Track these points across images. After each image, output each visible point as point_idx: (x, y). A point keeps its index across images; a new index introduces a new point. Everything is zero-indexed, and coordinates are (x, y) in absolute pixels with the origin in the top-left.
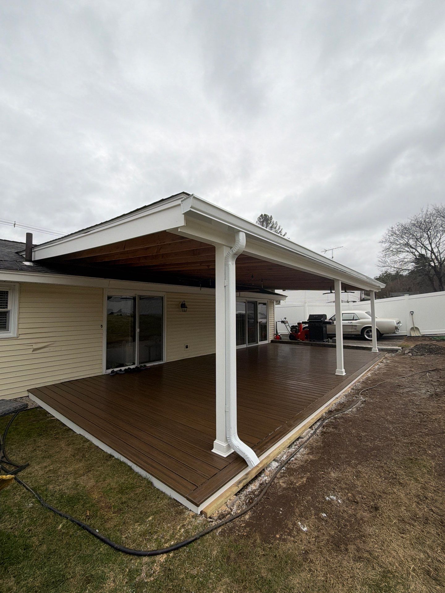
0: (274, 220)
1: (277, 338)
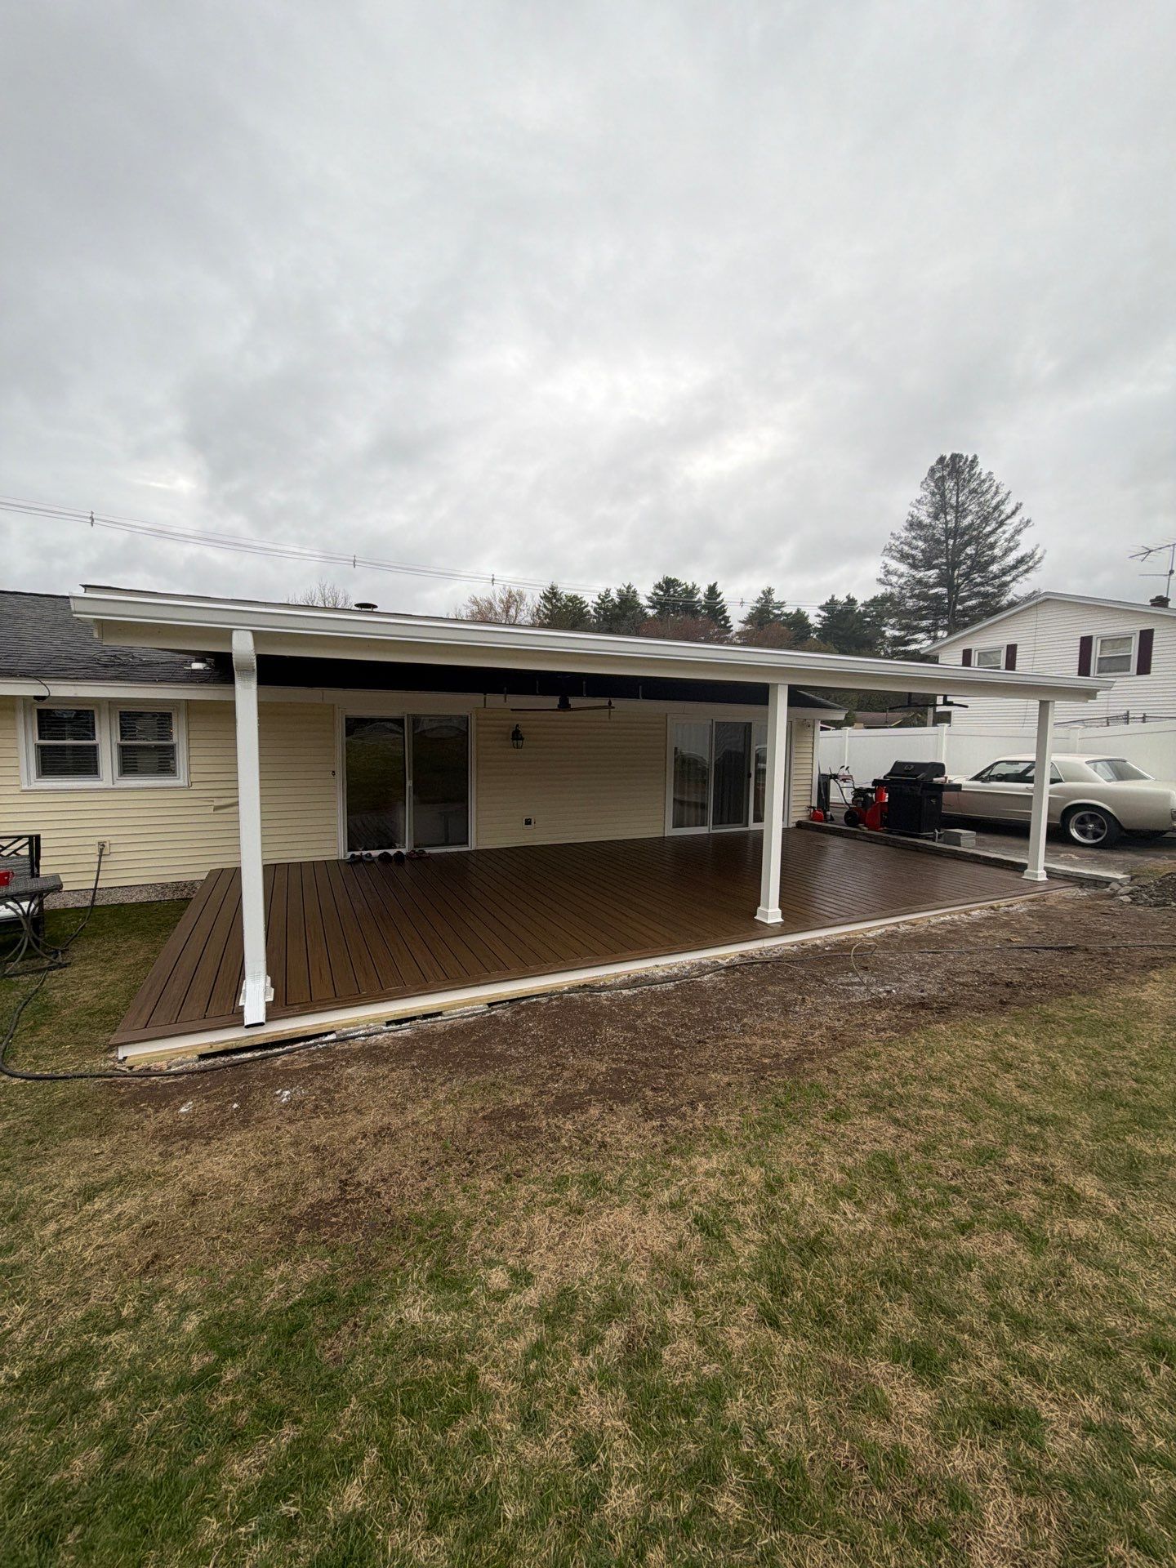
1: (814, 817)
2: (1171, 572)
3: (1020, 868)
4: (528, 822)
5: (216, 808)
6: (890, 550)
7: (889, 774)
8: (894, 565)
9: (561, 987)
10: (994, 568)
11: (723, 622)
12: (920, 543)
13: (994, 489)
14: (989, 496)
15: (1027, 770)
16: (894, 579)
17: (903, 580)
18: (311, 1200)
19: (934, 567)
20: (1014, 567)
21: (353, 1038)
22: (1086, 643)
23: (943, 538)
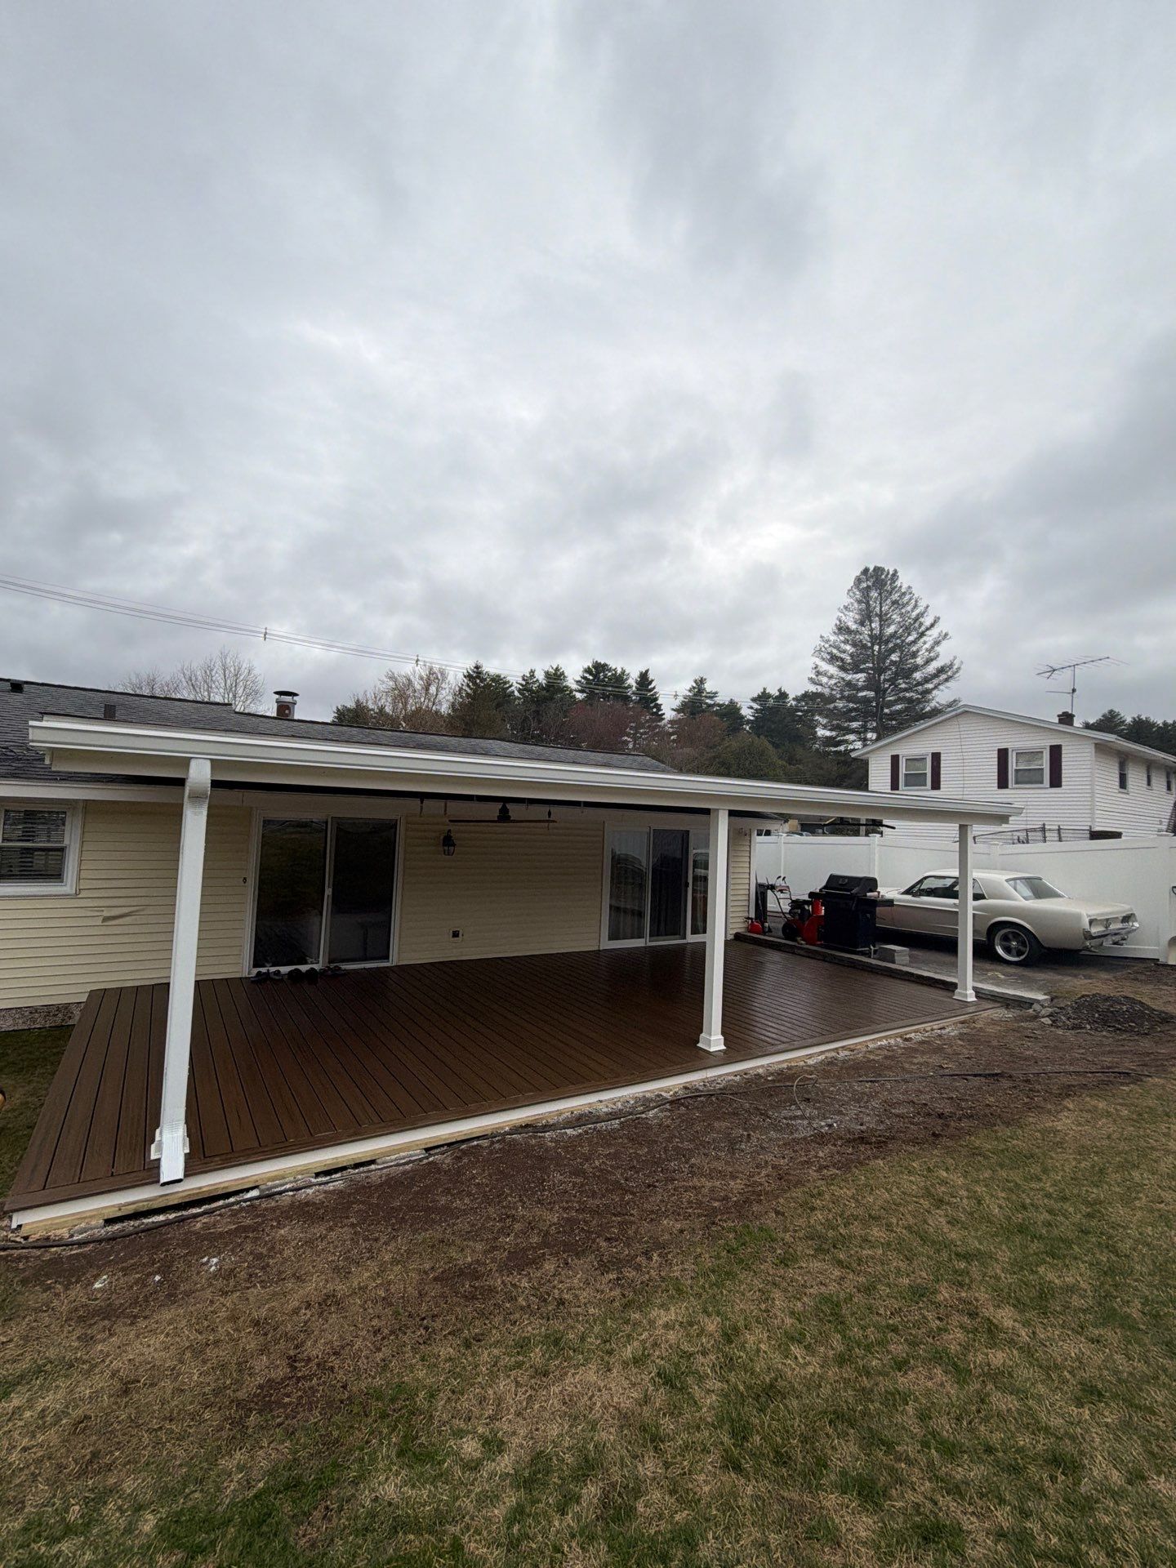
0: (903, 581)
1: (752, 928)
2: (1074, 690)
3: (951, 987)
4: (456, 934)
5: (106, 919)
6: (820, 650)
7: (825, 887)
8: (825, 666)
9: (502, 1128)
10: (918, 675)
11: (655, 710)
12: (848, 647)
13: (913, 601)
14: (909, 608)
15: (953, 885)
16: (824, 680)
17: (833, 682)
18: (260, 1380)
19: (862, 671)
20: (936, 676)
21: (280, 1193)
22: (1003, 754)
23: (869, 644)
